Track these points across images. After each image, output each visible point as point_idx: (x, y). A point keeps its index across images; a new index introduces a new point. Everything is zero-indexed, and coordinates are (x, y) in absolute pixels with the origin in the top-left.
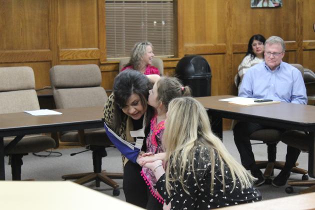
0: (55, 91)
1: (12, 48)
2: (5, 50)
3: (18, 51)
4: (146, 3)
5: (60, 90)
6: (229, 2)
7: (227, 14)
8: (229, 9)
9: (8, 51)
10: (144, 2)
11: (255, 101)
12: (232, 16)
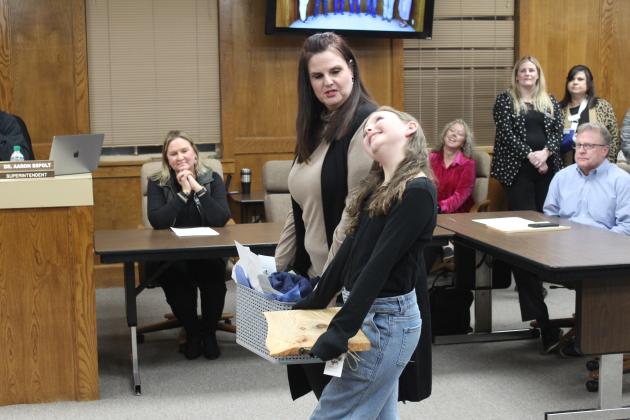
0: (266, 197)
1: (264, 135)
2: (254, 136)
3: (272, 138)
4: (472, 71)
5: (272, 196)
6: (606, 68)
7: (603, 85)
8: (606, 78)
9: (258, 138)
10: (468, 68)
11: (530, 225)
12: (611, 88)
